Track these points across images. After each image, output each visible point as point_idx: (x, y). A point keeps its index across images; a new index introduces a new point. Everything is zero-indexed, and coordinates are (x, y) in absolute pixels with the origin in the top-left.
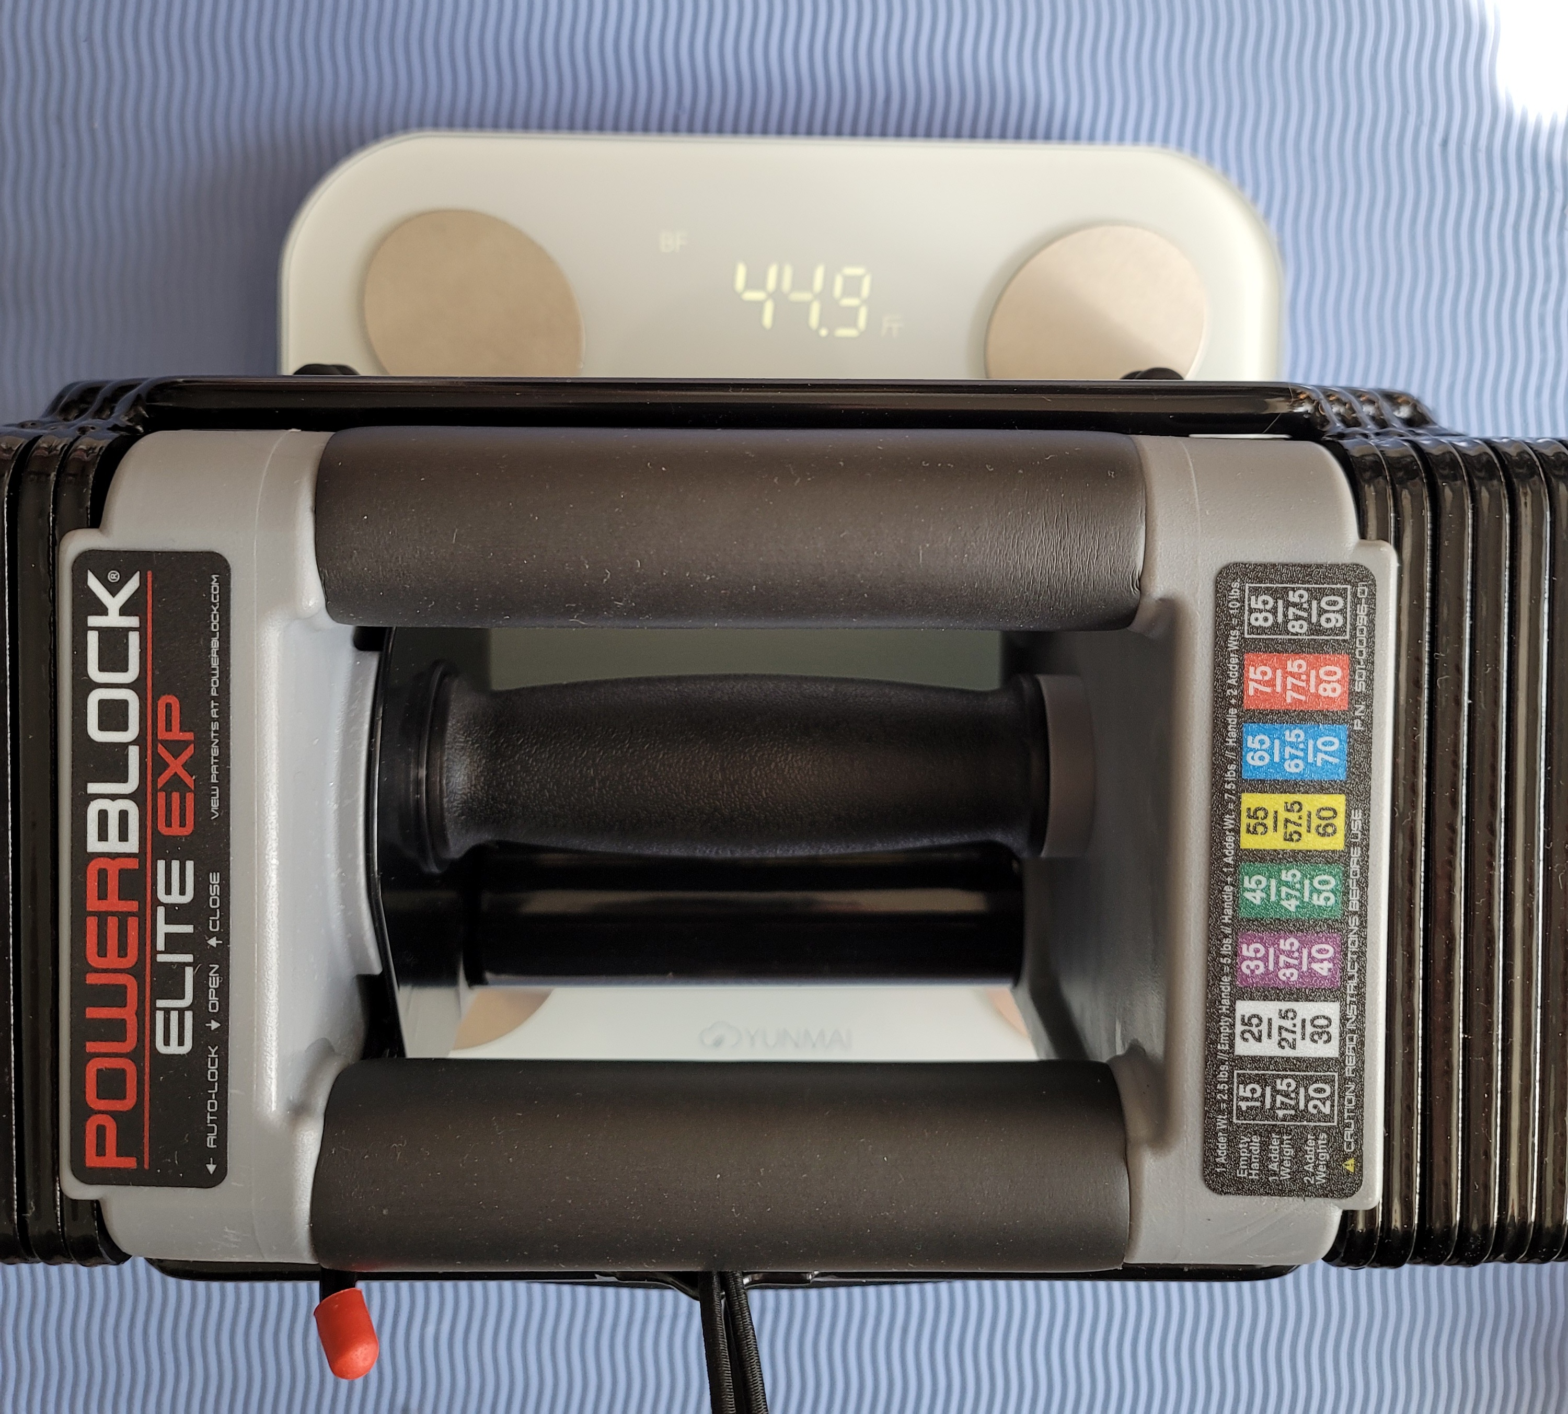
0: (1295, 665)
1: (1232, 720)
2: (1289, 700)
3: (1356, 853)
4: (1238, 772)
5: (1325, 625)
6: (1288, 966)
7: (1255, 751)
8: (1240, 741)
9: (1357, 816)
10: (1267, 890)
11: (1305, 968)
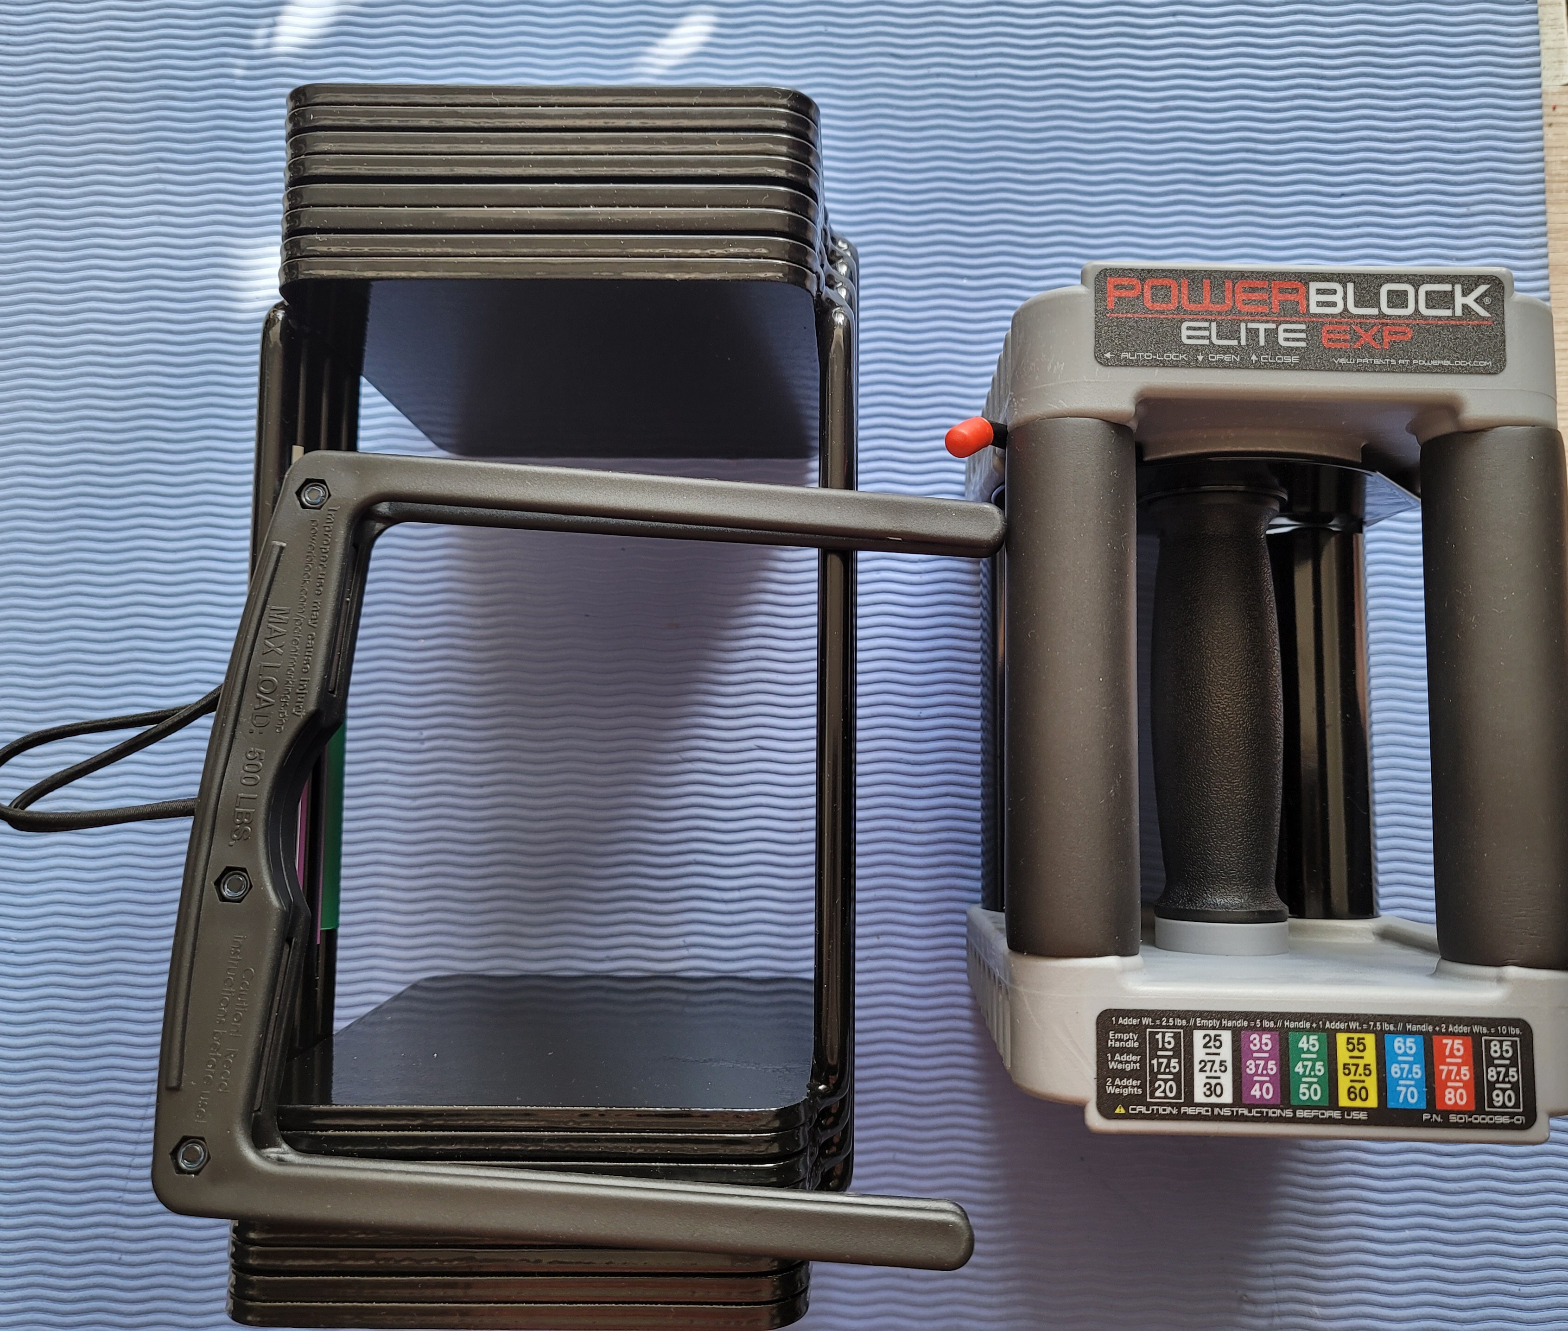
0: (1466, 1072)
1: (1424, 1028)
2: (1441, 1067)
3: (1336, 1115)
4: (1390, 1032)
5: (1495, 1092)
6: (1257, 1066)
7: (1405, 1043)
8: (1410, 1033)
9: (1363, 1116)
10: (1309, 1051)
11: (1256, 1078)
